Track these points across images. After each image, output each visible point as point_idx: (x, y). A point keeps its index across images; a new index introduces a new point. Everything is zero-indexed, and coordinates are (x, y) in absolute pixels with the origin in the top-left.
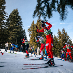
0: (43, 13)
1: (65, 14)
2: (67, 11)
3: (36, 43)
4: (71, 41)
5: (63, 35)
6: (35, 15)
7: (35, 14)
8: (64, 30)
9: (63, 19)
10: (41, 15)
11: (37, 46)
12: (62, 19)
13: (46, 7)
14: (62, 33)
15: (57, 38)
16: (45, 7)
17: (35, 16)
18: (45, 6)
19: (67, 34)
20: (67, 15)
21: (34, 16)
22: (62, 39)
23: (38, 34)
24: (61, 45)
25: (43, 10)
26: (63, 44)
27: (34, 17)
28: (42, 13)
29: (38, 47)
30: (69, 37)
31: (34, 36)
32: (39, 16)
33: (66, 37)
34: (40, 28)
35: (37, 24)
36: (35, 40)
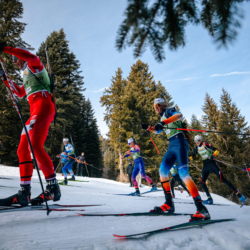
0: (151, 31)
1: (233, 22)
2: (240, 12)
5: (224, 114)
6: (123, 38)
7: (125, 35)
8: (226, 99)
9: (224, 42)
10: (147, 41)
12: (220, 42)
13: (162, 8)
14: (219, 109)
15: (204, 125)
16: (159, 11)
17: (125, 43)
18: (157, 6)
19: (238, 113)
20: (238, 25)
21: (120, 44)
22: (218, 128)
23: (137, 113)
25: (152, 21)
26: (224, 146)
27: (120, 47)
28: (148, 32)
30: (243, 121)
31: (123, 120)
32: (136, 42)
33: (232, 123)
34: (144, 92)
35: (132, 80)
36: (125, 135)
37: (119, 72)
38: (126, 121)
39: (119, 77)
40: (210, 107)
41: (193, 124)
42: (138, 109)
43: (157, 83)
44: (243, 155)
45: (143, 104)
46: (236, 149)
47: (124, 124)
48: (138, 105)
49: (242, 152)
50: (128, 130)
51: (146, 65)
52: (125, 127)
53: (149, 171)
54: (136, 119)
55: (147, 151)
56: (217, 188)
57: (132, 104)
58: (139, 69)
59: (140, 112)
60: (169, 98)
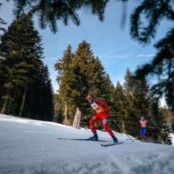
3: (72, 99)
11: (74, 105)
15: (124, 89)
19: (146, 82)
22: (133, 91)
23: (80, 77)
24: (131, 105)
26: (136, 103)
29: (78, 109)
31: (70, 81)
34: (86, 63)
35: (79, 54)
36: (70, 92)
38: (72, 82)
39: (69, 51)
40: (129, 77)
41: (117, 87)
42: (81, 75)
43: (95, 58)
44: (147, 109)
45: (85, 71)
46: (143, 105)
47: (70, 84)
48: (82, 71)
49: (146, 107)
50: (73, 89)
51: (89, 45)
52: (71, 86)
53: (85, 118)
54: (79, 81)
55: (85, 104)
56: (130, 131)
57: (77, 70)
58: (84, 47)
59: (82, 77)
60: (103, 69)
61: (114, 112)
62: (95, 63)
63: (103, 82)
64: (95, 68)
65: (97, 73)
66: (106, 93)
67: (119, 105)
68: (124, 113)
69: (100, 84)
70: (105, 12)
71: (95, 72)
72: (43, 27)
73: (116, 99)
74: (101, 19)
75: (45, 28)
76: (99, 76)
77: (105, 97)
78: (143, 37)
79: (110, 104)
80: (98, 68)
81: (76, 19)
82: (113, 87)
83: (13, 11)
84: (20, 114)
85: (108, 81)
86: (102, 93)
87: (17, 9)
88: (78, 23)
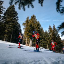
3: (29, 36)
4: (59, 36)
5: (53, 30)
8: (54, 26)
11: (30, 38)
14: (52, 29)
15: (48, 33)
19: (57, 30)
22: (52, 34)
23: (32, 28)
24: (51, 39)
26: (53, 38)
29: (31, 40)
31: (28, 30)
33: (55, 33)
34: (34, 23)
35: (31, 20)
36: (28, 34)
37: (28, 17)
38: (29, 30)
39: (28, 19)
40: (50, 28)
41: (46, 32)
42: (32, 27)
43: (37, 21)
44: (57, 41)
45: (34, 26)
46: (55, 39)
47: (28, 31)
48: (32, 26)
49: (57, 40)
50: (29, 32)
51: (35, 16)
52: (28, 32)
53: (34, 43)
54: (31, 30)
56: (50, 48)
57: (31, 26)
58: (33, 17)
59: (33, 28)
60: (40, 25)
61: (44, 41)
62: (38, 23)
63: (40, 30)
64: (37, 25)
65: (38, 27)
66: (41, 34)
67: (46, 39)
68: (48, 42)
69: (39, 31)
70: (43, 3)
71: (37, 26)
72: (20, 9)
73: (45, 36)
74: (42, 5)
75: (21, 9)
76: (39, 28)
77: (41, 36)
78: (62, 11)
79: (43, 38)
80: (39, 25)
81: (32, 6)
82: (44, 32)
83: (9, 2)
84: (10, 41)
85: (42, 30)
86: (40, 34)
87: (10, 2)
88: (33, 7)
